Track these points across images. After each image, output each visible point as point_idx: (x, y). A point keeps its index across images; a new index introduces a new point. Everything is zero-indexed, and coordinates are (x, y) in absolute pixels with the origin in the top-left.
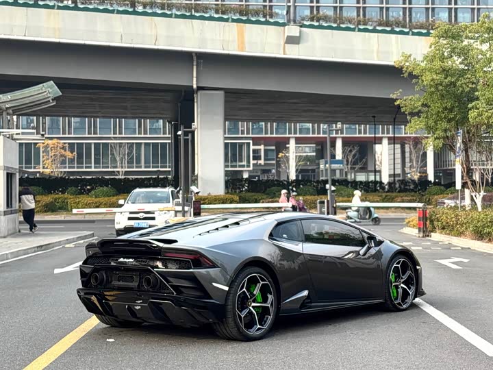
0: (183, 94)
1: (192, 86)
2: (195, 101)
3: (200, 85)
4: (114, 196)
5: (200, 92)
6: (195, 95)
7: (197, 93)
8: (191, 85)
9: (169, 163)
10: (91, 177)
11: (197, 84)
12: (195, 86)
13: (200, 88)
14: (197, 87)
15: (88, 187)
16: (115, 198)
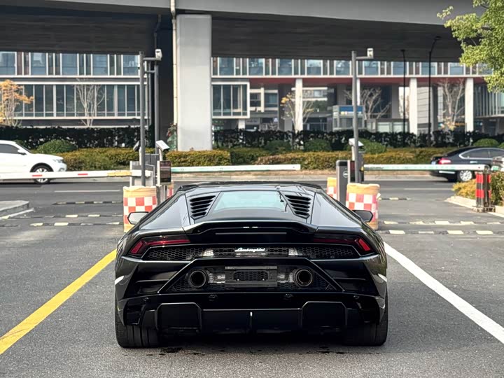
0: (160, 21)
1: (170, 9)
2: (174, 28)
3: (180, 7)
4: (68, 152)
5: (179, 17)
6: (173, 21)
7: (176, 19)
8: (168, 7)
9: (139, 110)
10: (44, 127)
11: (175, 6)
12: (173, 9)
13: (179, 12)
14: (176, 10)
15: (42, 140)
16: (70, 154)
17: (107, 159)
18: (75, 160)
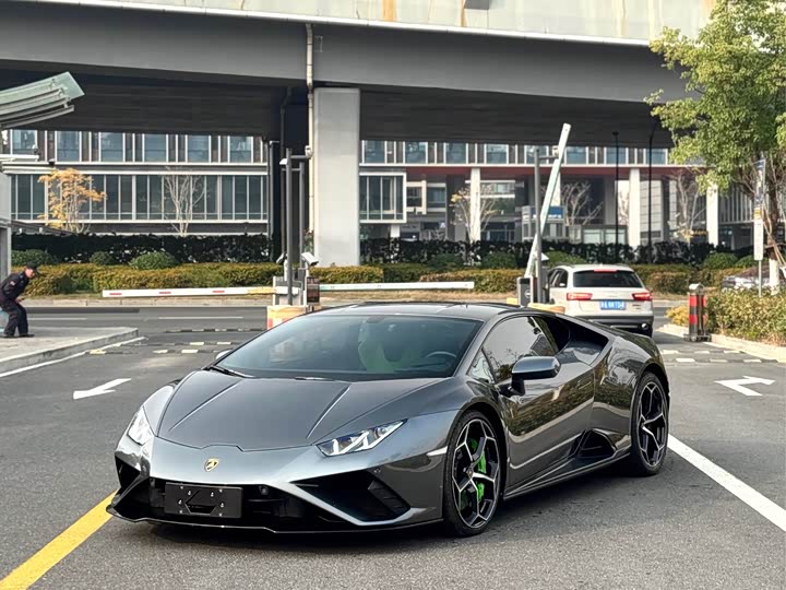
0: (289, 93)
1: (305, 81)
2: (310, 105)
3: (319, 79)
4: (170, 267)
5: (318, 91)
6: (310, 96)
7: (313, 92)
8: (303, 78)
9: (265, 210)
10: (131, 234)
11: (313, 77)
12: (309, 81)
13: (318, 84)
14: (314, 82)
15: (127, 252)
16: (173, 270)
17: (221, 277)
18: (180, 278)
